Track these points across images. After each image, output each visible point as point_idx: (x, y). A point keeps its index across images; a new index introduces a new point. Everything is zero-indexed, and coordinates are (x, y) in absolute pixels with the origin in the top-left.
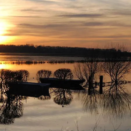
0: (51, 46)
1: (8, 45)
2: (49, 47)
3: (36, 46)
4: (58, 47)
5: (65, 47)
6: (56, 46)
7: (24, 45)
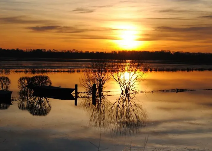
0: (190, 52)
1: (140, 51)
2: (188, 53)
3: (173, 52)
4: (199, 53)
5: (207, 53)
6: (196, 52)
7: (159, 51)
